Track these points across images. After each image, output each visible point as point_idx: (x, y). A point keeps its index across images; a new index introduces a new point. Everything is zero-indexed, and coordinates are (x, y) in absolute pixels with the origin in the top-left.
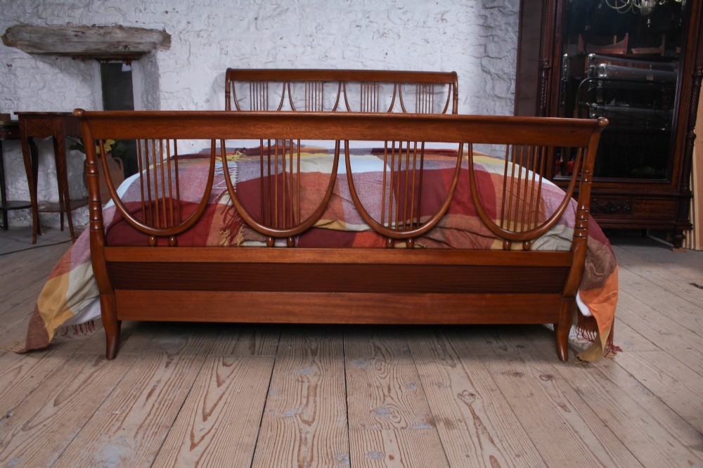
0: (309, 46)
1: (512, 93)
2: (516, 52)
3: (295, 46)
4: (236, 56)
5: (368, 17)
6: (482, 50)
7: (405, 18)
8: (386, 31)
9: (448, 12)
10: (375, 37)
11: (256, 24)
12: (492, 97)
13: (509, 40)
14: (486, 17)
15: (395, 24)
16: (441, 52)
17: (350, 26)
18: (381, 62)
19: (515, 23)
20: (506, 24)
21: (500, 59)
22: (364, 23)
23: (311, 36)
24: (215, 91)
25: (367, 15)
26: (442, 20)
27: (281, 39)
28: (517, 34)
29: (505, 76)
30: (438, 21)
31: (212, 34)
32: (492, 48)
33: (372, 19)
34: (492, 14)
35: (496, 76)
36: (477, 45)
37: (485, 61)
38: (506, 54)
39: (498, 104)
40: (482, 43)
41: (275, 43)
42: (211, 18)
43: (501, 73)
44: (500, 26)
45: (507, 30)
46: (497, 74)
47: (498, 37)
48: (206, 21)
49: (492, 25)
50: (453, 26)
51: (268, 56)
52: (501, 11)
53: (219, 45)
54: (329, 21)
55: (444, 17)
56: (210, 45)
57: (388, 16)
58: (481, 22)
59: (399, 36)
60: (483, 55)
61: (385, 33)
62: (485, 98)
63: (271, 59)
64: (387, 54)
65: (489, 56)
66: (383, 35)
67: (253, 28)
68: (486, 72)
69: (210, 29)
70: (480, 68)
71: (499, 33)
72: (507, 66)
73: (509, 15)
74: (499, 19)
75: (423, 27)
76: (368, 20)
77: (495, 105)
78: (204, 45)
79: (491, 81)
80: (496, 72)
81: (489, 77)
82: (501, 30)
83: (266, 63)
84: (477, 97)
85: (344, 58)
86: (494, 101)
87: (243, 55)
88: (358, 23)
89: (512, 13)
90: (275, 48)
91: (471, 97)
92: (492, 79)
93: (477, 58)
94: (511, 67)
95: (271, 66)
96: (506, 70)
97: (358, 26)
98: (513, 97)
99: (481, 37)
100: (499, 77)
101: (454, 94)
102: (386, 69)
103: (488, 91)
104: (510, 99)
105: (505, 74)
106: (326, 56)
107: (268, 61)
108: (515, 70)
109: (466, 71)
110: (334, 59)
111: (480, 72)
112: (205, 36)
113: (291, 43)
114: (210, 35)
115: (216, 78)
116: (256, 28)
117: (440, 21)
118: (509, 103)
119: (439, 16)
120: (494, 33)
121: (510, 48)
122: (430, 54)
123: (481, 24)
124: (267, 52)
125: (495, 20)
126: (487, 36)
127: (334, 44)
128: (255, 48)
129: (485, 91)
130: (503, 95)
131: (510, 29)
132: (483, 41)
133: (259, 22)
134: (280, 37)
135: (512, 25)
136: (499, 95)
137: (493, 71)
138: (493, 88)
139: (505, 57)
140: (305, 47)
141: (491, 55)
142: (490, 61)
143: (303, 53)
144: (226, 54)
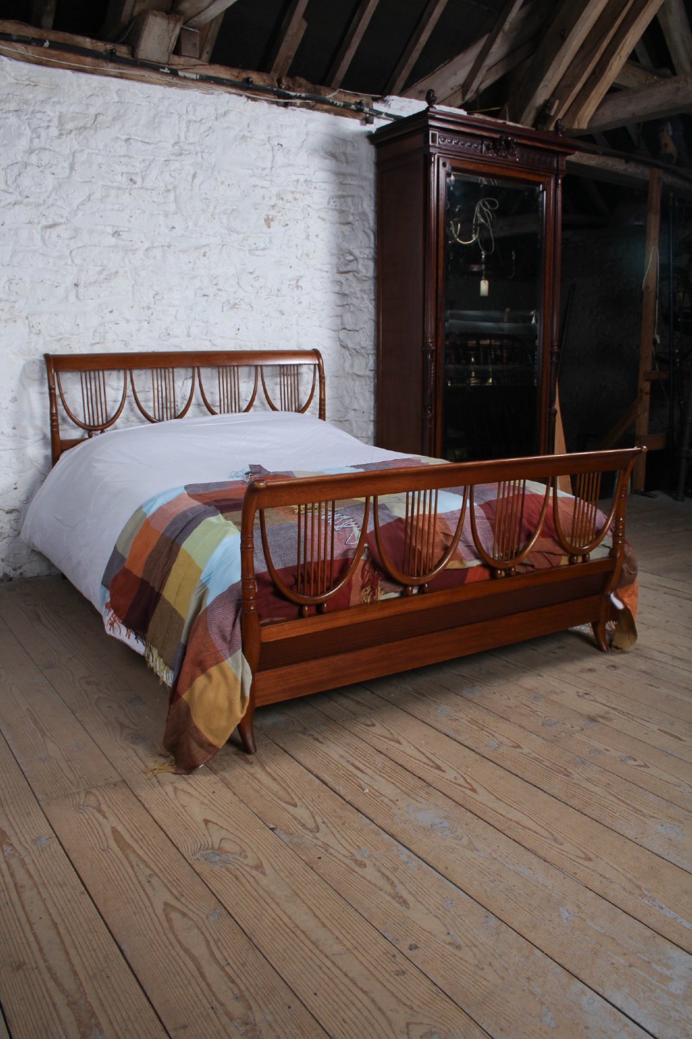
0: (146, 321)
1: (371, 370)
2: (373, 323)
3: (128, 321)
4: (51, 337)
5: (216, 284)
6: (339, 321)
7: (257, 284)
8: (237, 301)
9: (302, 277)
10: (225, 308)
11: (77, 292)
12: (352, 376)
13: (365, 310)
14: (341, 283)
15: (246, 292)
16: (298, 325)
17: (195, 295)
18: (232, 339)
19: (370, 289)
20: (362, 291)
21: (358, 331)
22: (211, 291)
23: (149, 308)
24: (23, 386)
25: (215, 282)
26: (297, 287)
27: (111, 312)
28: (373, 302)
29: (363, 351)
30: (293, 289)
31: (17, 305)
32: (348, 318)
33: (220, 287)
34: (347, 279)
35: (354, 351)
36: (334, 316)
37: (342, 334)
38: (363, 326)
39: (357, 383)
40: (339, 314)
41: (103, 318)
42: (14, 282)
43: (358, 347)
44: (355, 293)
45: (363, 298)
46: (355, 349)
47: (354, 306)
48: (7, 287)
49: (347, 292)
50: (308, 294)
51: (94, 335)
52: (356, 277)
53: (26, 322)
54: (170, 289)
55: (299, 284)
56: (15, 321)
57: (238, 283)
58: (337, 289)
59: (252, 307)
60: (340, 327)
61: (236, 304)
62: (345, 377)
63: (97, 340)
64: (239, 329)
65: (345, 329)
66: (234, 306)
67: (72, 298)
68: (344, 347)
69: (13, 298)
70: (338, 342)
71: (355, 301)
72: (364, 339)
73: (364, 281)
74: (354, 284)
75: (277, 296)
76: (216, 287)
77: (355, 384)
78: (6, 321)
79: (350, 357)
80: (354, 347)
81: (347, 353)
82: (357, 298)
83: (92, 345)
84: (337, 377)
85: (189, 336)
86: (354, 380)
87: (61, 334)
88: (205, 292)
89: (367, 279)
90: (102, 324)
91: (330, 377)
92: (351, 355)
93: (334, 331)
94: (368, 339)
95: (99, 350)
96: (363, 344)
97: (205, 295)
98: (371, 374)
99: (337, 306)
100: (357, 352)
101: (320, 376)
102: (238, 349)
103: (347, 369)
104: (369, 377)
105: (362, 348)
106: (169, 334)
107: (94, 342)
108: (372, 344)
109: (325, 347)
110: (177, 337)
111: (339, 347)
112: (6, 310)
113: (123, 318)
114: (13, 307)
115: (24, 367)
116: (77, 297)
117: (295, 289)
118: (368, 382)
119: (294, 282)
120: (350, 301)
121: (366, 318)
122: (286, 328)
123: (336, 291)
124: (92, 330)
125: (350, 286)
126: (343, 306)
127: (176, 318)
128: (78, 325)
129: (344, 370)
130: (361, 373)
131: (365, 296)
132: (339, 311)
133: (81, 290)
134: (110, 309)
135: (368, 291)
136: (357, 373)
137: (350, 345)
138: (352, 366)
139: (362, 329)
140: (140, 321)
141: (348, 327)
142: (347, 334)
143: (138, 330)
144: (39, 333)
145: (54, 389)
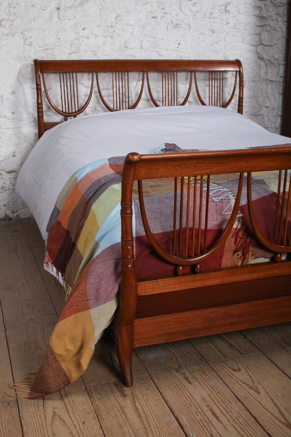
0: (109, 36)
1: (281, 77)
2: (285, 40)
3: (96, 36)
4: (39, 47)
5: (163, 9)
6: (257, 38)
7: (194, 9)
8: (178, 22)
9: (230, 3)
10: (169, 27)
11: (59, 13)
12: (265, 81)
13: (279, 29)
14: (261, 8)
15: (186, 15)
16: (225, 41)
17: (147, 16)
18: (174, 51)
19: (284, 13)
20: (277, 14)
21: (272, 46)
22: (159, 14)
23: (112, 27)
24: (20, 82)
25: (162, 7)
26: (226, 11)
27: (84, 29)
28: (285, 24)
29: (275, 62)
30: (222, 12)
31: (15, 24)
32: (265, 36)
33: (166, 11)
34: (265, 5)
35: (268, 62)
36: (253, 34)
37: (260, 49)
38: (276, 42)
39: (270, 86)
40: (258, 32)
41: (78, 34)
42: (13, 6)
43: (272, 59)
44: (271, 16)
45: (277, 20)
46: (269, 60)
47: (270, 26)
48: (7, 10)
49: (265, 16)
50: (234, 17)
51: (71, 46)
52: (273, 3)
53: (22, 36)
54: (128, 12)
55: (227, 9)
56: (14, 35)
57: (180, 8)
58: (257, 13)
59: (190, 26)
60: (259, 43)
61: (178, 24)
62: (260, 82)
63: (74, 50)
64: (179, 44)
65: (262, 44)
66: (176, 26)
67: (55, 18)
68: (261, 59)
69: (12, 18)
70: (256, 55)
71: (271, 23)
72: (277, 52)
73: (279, 6)
74: (271, 10)
75: (210, 18)
76: (162, 11)
77: (268, 87)
78: (7, 35)
79: (265, 67)
80: (268, 58)
81: (263, 63)
82: (273, 20)
83: (69, 54)
84: (254, 81)
85: (141, 48)
86: (267, 84)
87: (47, 46)
88: (154, 15)
89: (281, 5)
90: (77, 39)
91: (249, 82)
92: (266, 65)
93: (254, 46)
94: (280, 53)
95: (74, 57)
96: (276, 56)
97: (154, 17)
98: (281, 80)
99: (257, 26)
100: (271, 63)
101: (240, 80)
102: (179, 58)
103: (262, 76)
104: (279, 82)
105: (275, 59)
106: (126, 47)
107: (71, 51)
108: (283, 56)
109: (245, 58)
110: (133, 49)
111: (257, 58)
112: (7, 26)
113: (93, 34)
114: (12, 25)
115: (20, 69)
116: (59, 18)
117: (224, 13)
118: (278, 86)
119: (223, 8)
120: (267, 23)
121: (279, 36)
122: (216, 43)
123: (257, 15)
124: (70, 42)
125: (268, 11)
126: (261, 26)
127: (132, 34)
128: (59, 39)
129: (260, 76)
130: (273, 79)
131: (280, 19)
132: (258, 30)
133: (62, 12)
134: (83, 27)
135: (282, 15)
136: (270, 79)
137: (266, 57)
138: (266, 73)
139: (275, 44)
140: (105, 37)
141: (264, 43)
142: (264, 48)
143: (104, 43)
144: (31, 44)
145: (40, 85)
